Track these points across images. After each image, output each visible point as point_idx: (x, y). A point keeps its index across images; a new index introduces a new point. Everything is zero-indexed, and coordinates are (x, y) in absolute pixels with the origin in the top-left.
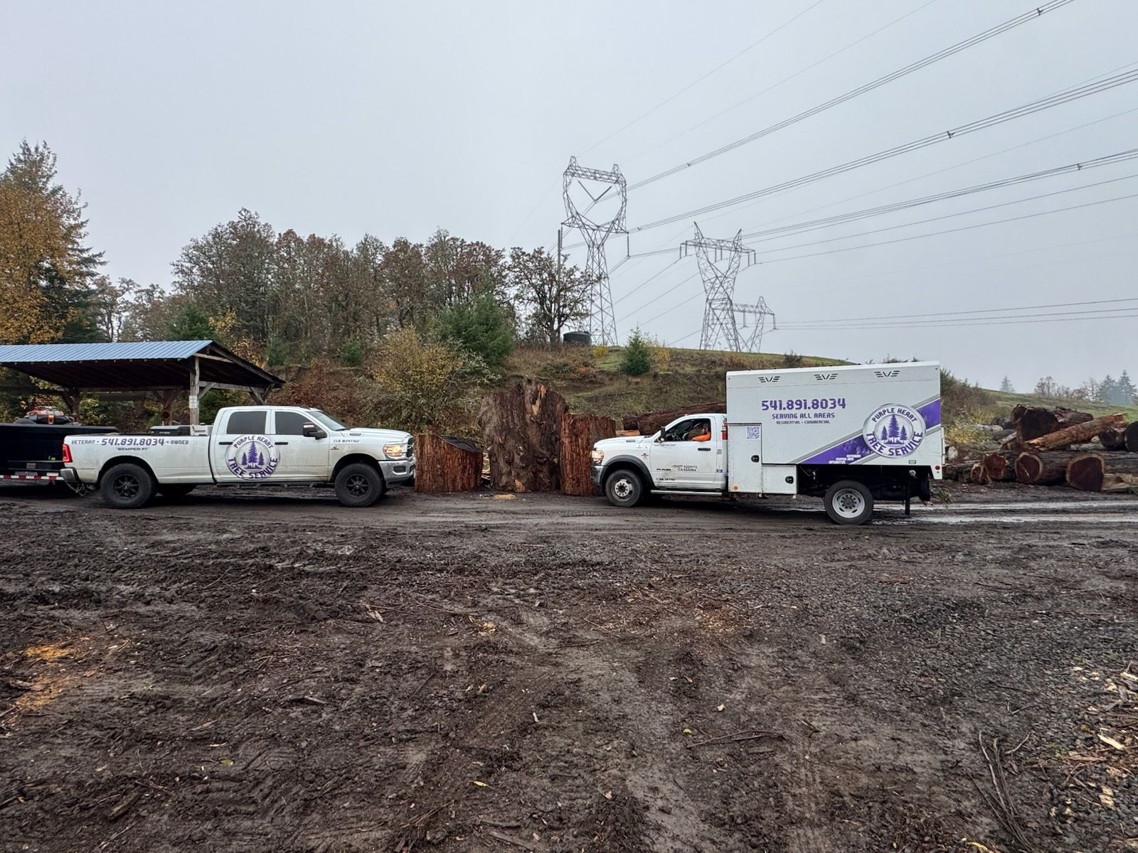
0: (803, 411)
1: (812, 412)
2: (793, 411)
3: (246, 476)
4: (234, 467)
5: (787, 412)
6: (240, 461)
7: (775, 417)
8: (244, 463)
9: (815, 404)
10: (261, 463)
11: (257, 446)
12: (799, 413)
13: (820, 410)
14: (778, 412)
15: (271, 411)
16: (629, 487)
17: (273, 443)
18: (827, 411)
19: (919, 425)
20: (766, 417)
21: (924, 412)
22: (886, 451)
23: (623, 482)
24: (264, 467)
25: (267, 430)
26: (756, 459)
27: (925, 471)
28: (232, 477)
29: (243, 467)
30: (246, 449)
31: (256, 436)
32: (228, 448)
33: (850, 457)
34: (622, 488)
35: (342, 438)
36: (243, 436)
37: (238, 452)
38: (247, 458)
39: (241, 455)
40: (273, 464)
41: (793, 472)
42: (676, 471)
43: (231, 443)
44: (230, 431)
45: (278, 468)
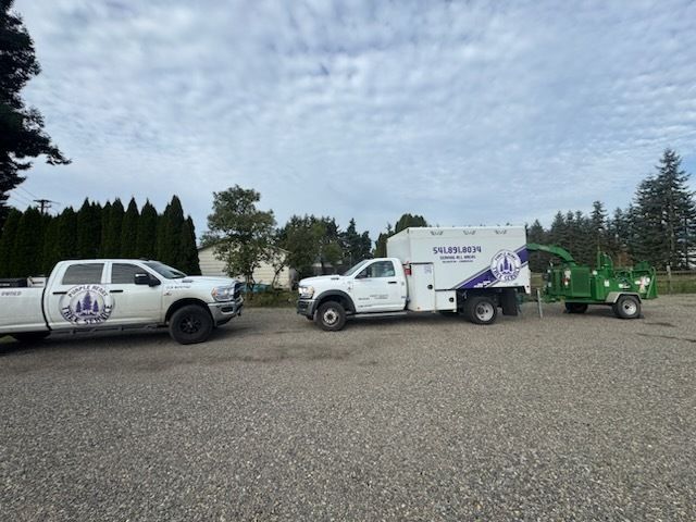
0: (457, 254)
1: (463, 255)
2: (452, 254)
3: (82, 322)
4: (68, 315)
5: (449, 255)
6: (74, 308)
7: (442, 258)
8: (78, 311)
9: (465, 250)
10: (96, 309)
11: (92, 295)
12: (456, 255)
13: (467, 254)
14: (444, 255)
15: (108, 264)
16: (334, 315)
17: (108, 292)
18: (471, 254)
19: (517, 262)
20: (436, 258)
21: (519, 255)
22: (503, 278)
23: (330, 312)
24: (98, 314)
25: (103, 281)
26: (430, 287)
27: (522, 289)
28: (66, 324)
29: (77, 315)
30: (81, 298)
31: (92, 286)
32: (62, 298)
33: (485, 283)
34: (330, 317)
35: (174, 285)
36: (78, 287)
37: (72, 300)
38: (82, 306)
39: (75, 303)
40: (107, 310)
41: (453, 294)
42: (372, 300)
43: (65, 293)
44: (64, 282)
45: (114, 313)
